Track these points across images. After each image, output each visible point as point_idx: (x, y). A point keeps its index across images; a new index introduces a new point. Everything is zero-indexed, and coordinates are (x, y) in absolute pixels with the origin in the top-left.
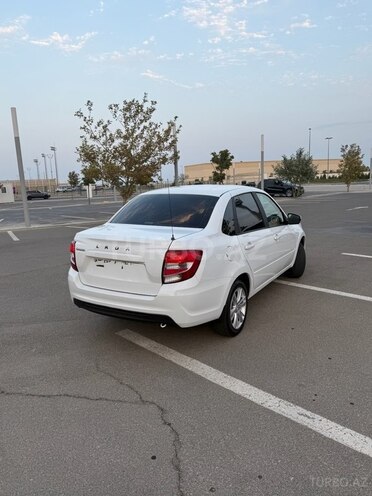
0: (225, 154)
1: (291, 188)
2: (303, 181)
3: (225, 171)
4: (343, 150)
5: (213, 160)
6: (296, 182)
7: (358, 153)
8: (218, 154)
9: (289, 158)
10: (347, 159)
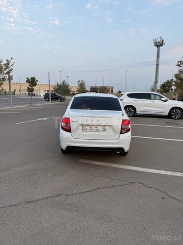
0: (33, 79)
1: (61, 97)
2: (65, 95)
3: (34, 87)
4: (78, 82)
5: (27, 81)
6: (63, 95)
7: (84, 84)
8: (29, 78)
9: (59, 84)
10: (80, 86)
